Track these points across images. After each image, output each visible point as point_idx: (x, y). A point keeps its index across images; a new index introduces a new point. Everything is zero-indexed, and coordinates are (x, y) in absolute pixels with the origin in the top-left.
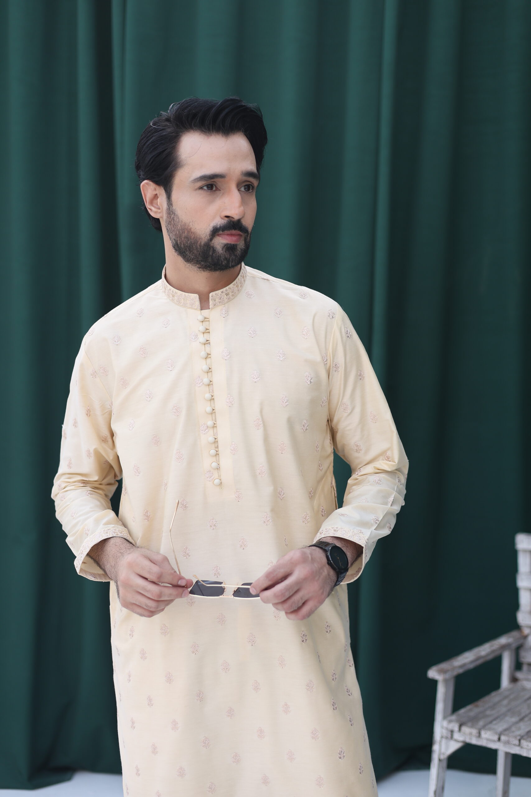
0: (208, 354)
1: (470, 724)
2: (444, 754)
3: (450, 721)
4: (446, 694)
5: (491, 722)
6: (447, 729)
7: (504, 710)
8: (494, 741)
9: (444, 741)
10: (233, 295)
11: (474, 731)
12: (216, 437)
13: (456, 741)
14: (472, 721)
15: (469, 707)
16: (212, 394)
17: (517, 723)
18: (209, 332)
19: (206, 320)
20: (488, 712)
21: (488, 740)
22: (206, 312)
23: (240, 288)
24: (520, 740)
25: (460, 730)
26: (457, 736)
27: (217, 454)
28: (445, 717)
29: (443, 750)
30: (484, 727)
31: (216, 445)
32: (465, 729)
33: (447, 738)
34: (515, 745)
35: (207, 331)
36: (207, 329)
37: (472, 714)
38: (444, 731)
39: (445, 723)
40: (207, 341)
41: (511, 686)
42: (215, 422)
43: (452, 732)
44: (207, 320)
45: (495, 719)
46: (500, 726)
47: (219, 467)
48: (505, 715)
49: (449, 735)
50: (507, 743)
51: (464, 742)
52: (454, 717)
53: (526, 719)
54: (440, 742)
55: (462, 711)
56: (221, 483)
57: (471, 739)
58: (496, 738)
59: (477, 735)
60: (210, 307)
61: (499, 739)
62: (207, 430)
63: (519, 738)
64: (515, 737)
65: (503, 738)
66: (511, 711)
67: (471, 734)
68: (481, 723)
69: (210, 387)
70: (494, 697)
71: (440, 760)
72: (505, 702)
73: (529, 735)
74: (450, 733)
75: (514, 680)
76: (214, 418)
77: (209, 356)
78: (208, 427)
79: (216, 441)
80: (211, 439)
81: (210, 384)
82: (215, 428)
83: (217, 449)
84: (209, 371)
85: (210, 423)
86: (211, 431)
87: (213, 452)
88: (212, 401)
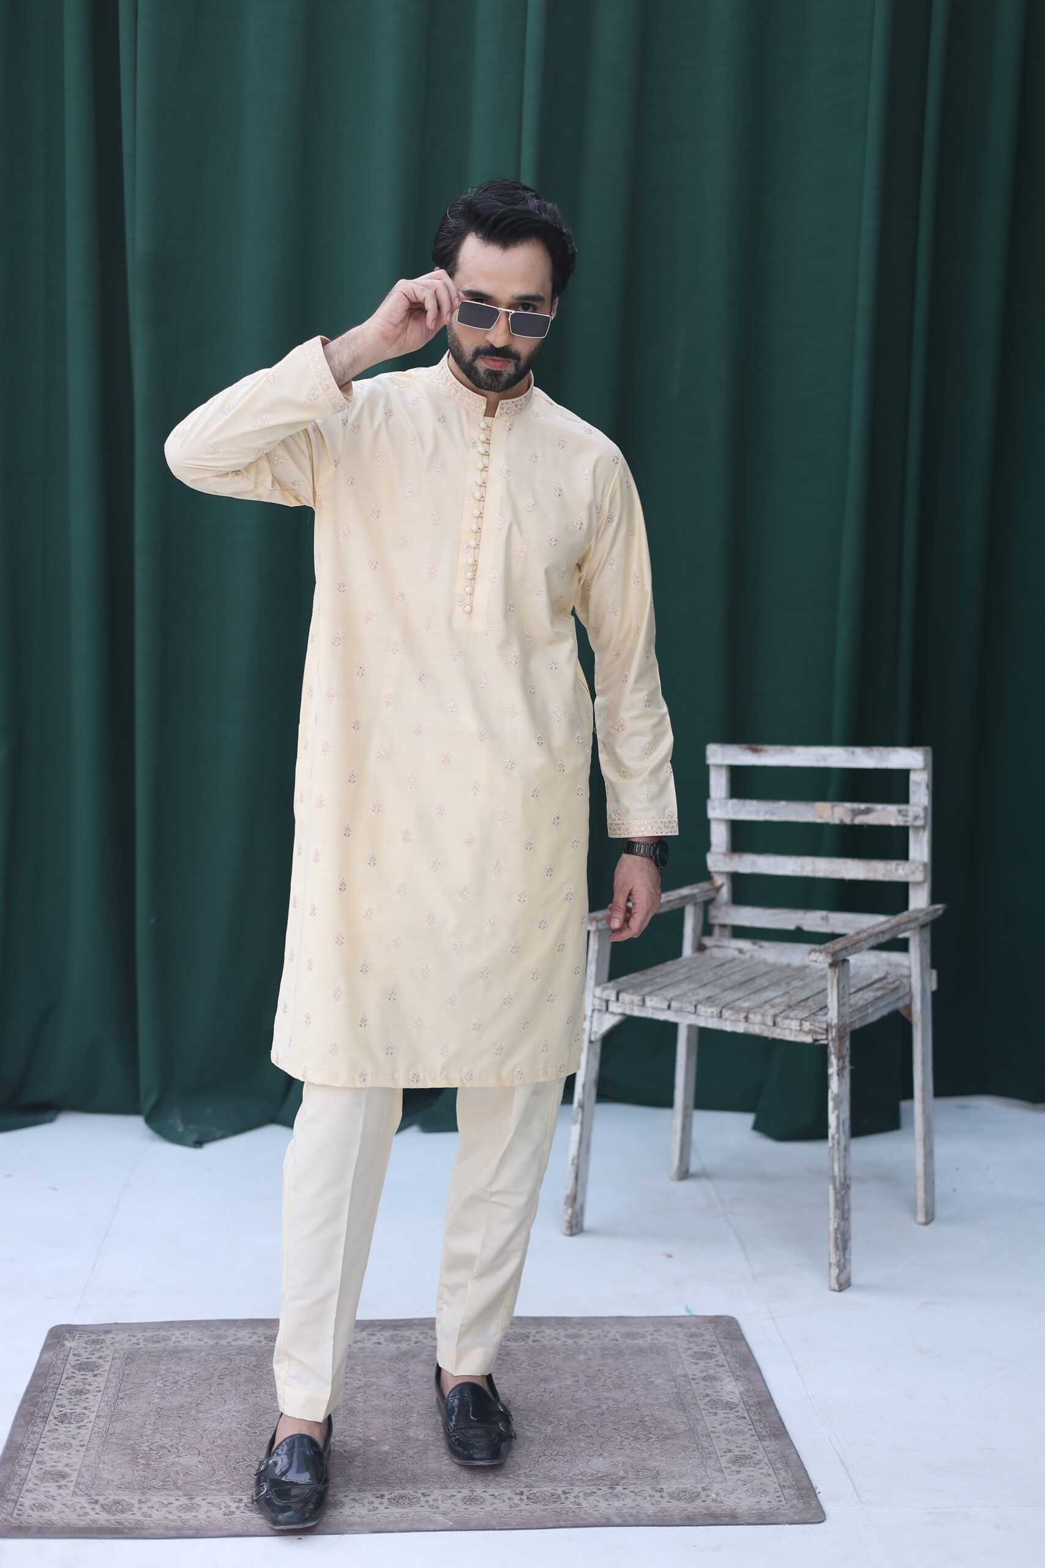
1: (631, 991)
2: (595, 1033)
3: (604, 990)
4: (599, 951)
5: (661, 989)
6: (600, 998)
7: (680, 977)
8: (663, 1010)
9: (596, 1015)
11: (637, 999)
12: (476, 559)
13: (613, 1013)
14: (634, 988)
15: (632, 976)
17: (695, 989)
18: (490, 443)
19: (488, 428)
20: (658, 980)
21: (654, 1008)
22: (489, 418)
24: (696, 1006)
25: (617, 999)
26: (613, 1007)
27: (474, 578)
28: (597, 984)
29: (595, 1028)
30: (650, 993)
31: (475, 568)
32: (625, 997)
33: (600, 1011)
34: (690, 1013)
35: (487, 441)
36: (488, 439)
37: (636, 981)
38: (597, 1002)
39: (598, 991)
40: (486, 452)
41: (696, 955)
42: (479, 543)
43: (607, 1002)
44: (490, 429)
45: (666, 986)
46: (671, 993)
47: (474, 593)
48: (679, 982)
49: (604, 1009)
50: (680, 1010)
51: (623, 1014)
52: (611, 984)
53: (708, 986)
54: (592, 1017)
55: (622, 979)
56: (472, 611)
57: (632, 1009)
58: (665, 1005)
59: (641, 1003)
61: (669, 1007)
62: (468, 549)
63: (694, 1003)
64: (690, 1002)
65: (674, 1004)
67: (632, 1002)
68: (647, 990)
70: (670, 966)
71: (591, 1042)
72: (684, 970)
73: (710, 1000)
74: (604, 1004)
75: (700, 948)
76: (478, 538)
77: (486, 469)
78: (469, 546)
79: (475, 563)
80: (471, 561)
81: (482, 499)
82: (477, 550)
83: (475, 573)
84: (484, 485)
85: (473, 543)
86: (472, 551)
87: (470, 575)
88: (480, 519)
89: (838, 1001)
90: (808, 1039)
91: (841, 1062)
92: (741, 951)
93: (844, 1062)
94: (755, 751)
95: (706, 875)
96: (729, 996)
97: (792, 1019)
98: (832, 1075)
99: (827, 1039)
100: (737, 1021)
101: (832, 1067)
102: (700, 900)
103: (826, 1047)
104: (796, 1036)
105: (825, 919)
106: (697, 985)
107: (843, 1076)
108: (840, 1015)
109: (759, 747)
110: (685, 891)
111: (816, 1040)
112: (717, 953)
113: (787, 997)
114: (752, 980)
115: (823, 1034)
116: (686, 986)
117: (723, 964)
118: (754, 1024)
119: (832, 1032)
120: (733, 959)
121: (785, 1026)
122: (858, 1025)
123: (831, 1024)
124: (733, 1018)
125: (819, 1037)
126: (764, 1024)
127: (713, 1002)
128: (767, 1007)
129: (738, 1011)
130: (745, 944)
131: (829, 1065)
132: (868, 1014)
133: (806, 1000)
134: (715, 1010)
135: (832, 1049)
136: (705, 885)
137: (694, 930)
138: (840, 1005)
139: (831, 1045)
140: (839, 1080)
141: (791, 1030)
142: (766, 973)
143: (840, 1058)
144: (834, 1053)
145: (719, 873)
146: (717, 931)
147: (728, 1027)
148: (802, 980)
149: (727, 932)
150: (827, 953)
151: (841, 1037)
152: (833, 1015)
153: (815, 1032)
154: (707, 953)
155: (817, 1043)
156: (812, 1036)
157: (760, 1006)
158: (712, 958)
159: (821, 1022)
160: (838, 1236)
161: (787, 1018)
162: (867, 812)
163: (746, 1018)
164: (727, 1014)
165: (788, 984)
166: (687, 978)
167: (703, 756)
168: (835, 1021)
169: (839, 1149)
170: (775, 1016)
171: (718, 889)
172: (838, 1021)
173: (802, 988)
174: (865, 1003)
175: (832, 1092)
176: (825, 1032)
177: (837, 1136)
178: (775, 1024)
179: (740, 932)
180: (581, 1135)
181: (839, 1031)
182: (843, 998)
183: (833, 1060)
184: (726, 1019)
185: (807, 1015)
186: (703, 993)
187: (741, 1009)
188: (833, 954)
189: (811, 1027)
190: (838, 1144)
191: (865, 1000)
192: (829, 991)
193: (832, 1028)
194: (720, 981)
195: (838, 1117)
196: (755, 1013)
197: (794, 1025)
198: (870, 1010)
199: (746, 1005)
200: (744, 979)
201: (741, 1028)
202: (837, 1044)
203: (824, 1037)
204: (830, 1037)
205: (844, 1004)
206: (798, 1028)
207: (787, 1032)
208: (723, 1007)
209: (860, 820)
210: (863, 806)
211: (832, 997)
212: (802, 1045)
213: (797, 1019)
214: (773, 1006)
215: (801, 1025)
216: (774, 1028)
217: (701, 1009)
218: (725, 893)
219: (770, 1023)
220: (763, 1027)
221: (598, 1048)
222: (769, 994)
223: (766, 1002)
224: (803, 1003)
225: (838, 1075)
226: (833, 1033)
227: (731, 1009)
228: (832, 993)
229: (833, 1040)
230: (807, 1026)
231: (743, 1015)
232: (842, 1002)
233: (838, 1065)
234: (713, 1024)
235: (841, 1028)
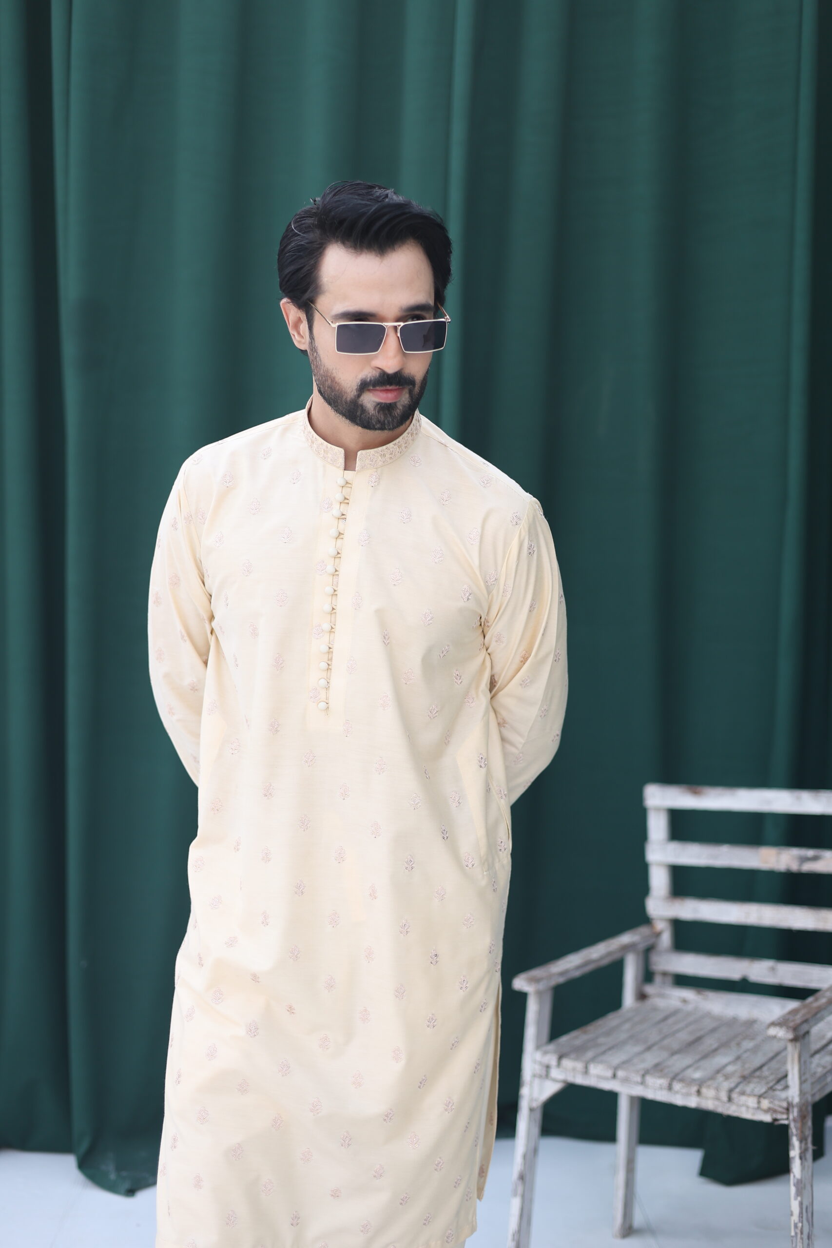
0: (340, 534)
1: (573, 1055)
2: (536, 1100)
3: (545, 1053)
4: (540, 1013)
5: (604, 1053)
6: (541, 1063)
7: (623, 1036)
8: (608, 1079)
9: (537, 1081)
10: (391, 458)
11: (579, 1065)
12: (331, 646)
13: (555, 1080)
14: (577, 1052)
15: (574, 1034)
16: (336, 589)
17: (639, 1054)
18: (348, 503)
19: (348, 485)
20: (599, 1040)
21: (600, 1077)
22: (349, 474)
23: (404, 449)
24: (643, 1077)
25: (559, 1065)
26: (555, 1073)
27: (329, 669)
28: (538, 1047)
29: (536, 1094)
30: (593, 1059)
31: (330, 656)
32: (567, 1063)
33: (540, 1077)
34: (637, 1083)
35: (345, 501)
36: (345, 499)
37: (578, 1042)
38: (537, 1067)
39: (538, 1056)
40: (343, 515)
41: (639, 1005)
42: (333, 626)
43: (548, 1067)
44: (350, 486)
45: (610, 1049)
46: (617, 1058)
47: (329, 687)
48: (624, 1043)
49: (544, 1073)
50: (626, 1080)
51: (565, 1081)
52: (551, 1047)
53: (655, 1048)
54: (531, 1083)
55: (564, 1039)
56: (328, 707)
57: (574, 1077)
58: (609, 1073)
59: (583, 1070)
60: (357, 469)
61: (614, 1076)
62: (321, 634)
63: (642, 1072)
64: (637, 1072)
65: (620, 1074)
66: (633, 1038)
67: (574, 1069)
68: (590, 1054)
69: (334, 577)
70: (611, 1020)
71: (531, 1110)
72: (627, 1026)
73: (658, 1069)
74: (544, 1069)
75: (642, 996)
76: (332, 620)
77: (342, 536)
78: (322, 631)
79: (330, 651)
80: (324, 648)
81: (336, 573)
82: (332, 635)
83: (329, 663)
84: (338, 556)
85: (326, 627)
86: (326, 636)
87: (323, 665)
88: (334, 598)
89: (800, 1078)
90: (767, 1118)
91: (803, 1145)
92: (685, 1001)
93: (806, 1144)
94: (696, 793)
95: (645, 920)
96: (679, 1062)
97: (749, 1095)
98: (793, 1158)
99: (788, 1119)
100: (688, 1095)
101: (794, 1149)
102: (642, 946)
103: (786, 1128)
104: (753, 1114)
105: (773, 969)
106: (641, 1047)
107: (806, 1159)
108: (802, 1093)
109: (699, 788)
110: (626, 938)
111: (775, 1120)
112: (660, 1003)
113: (739, 1063)
114: (698, 1040)
115: (782, 1113)
116: (633, 1049)
117: (666, 1018)
118: (707, 1098)
119: (793, 1112)
120: (676, 1012)
121: (741, 1103)
122: (818, 1098)
123: (792, 1104)
124: (684, 1091)
125: (779, 1116)
126: (717, 1098)
127: (661, 1071)
128: (720, 1078)
129: (690, 1082)
130: (688, 994)
131: (791, 1148)
132: (827, 1084)
133: (760, 1068)
134: (664, 1082)
135: (793, 1130)
136: (644, 930)
137: (636, 978)
138: (802, 1082)
139: (792, 1125)
140: (802, 1164)
141: (748, 1107)
142: (714, 1030)
143: (802, 1140)
144: (796, 1135)
145: (662, 919)
146: (658, 979)
147: (679, 1100)
148: (753, 1039)
149: (669, 980)
150: (788, 1028)
151: (802, 1117)
152: (793, 1093)
153: (775, 1111)
154: (650, 1003)
155: (777, 1123)
156: (772, 1115)
157: (712, 1078)
158: (655, 1009)
159: (781, 1100)
161: (743, 1093)
162: (815, 858)
163: (699, 1092)
164: (677, 1086)
165: (739, 1044)
166: (631, 1037)
167: (639, 798)
168: (796, 1100)
169: (802, 1239)
170: (731, 1091)
171: (658, 935)
172: (801, 1099)
173: (755, 1050)
174: (825, 1071)
175: (794, 1176)
176: (785, 1111)
177: (800, 1225)
178: (730, 1099)
179: (682, 981)
180: (522, 1210)
181: (800, 1111)
182: (804, 1074)
183: (795, 1142)
184: (677, 1092)
185: (763, 1090)
186: (651, 1059)
187: (693, 1081)
188: (795, 1029)
189: (771, 1106)
190: (802, 1233)
191: (824, 1067)
192: (788, 1062)
193: (793, 1107)
194: (666, 1042)
195: (801, 1204)
196: (709, 1087)
197: (752, 1102)
198: (829, 1079)
199: (697, 1075)
200: (691, 1038)
201: (692, 1102)
202: (799, 1125)
203: (785, 1116)
204: (791, 1117)
205: (805, 1081)
206: (756, 1105)
207: (743, 1109)
208: (673, 1079)
209: (808, 867)
210: (810, 853)
211: (793, 1074)
212: (761, 1124)
213: (755, 1095)
214: (727, 1077)
215: (759, 1102)
216: (728, 1105)
217: (650, 1080)
218: (666, 939)
219: (724, 1098)
220: (717, 1103)
221: (538, 1115)
222: (721, 1060)
223: (718, 1071)
224: (758, 1073)
225: (801, 1158)
226: (795, 1113)
227: (682, 1080)
228: (793, 1068)
229: (795, 1120)
230: (765, 1103)
231: (694, 1089)
232: (803, 1078)
233: (801, 1148)
234: (662, 1096)
235: (802, 1108)
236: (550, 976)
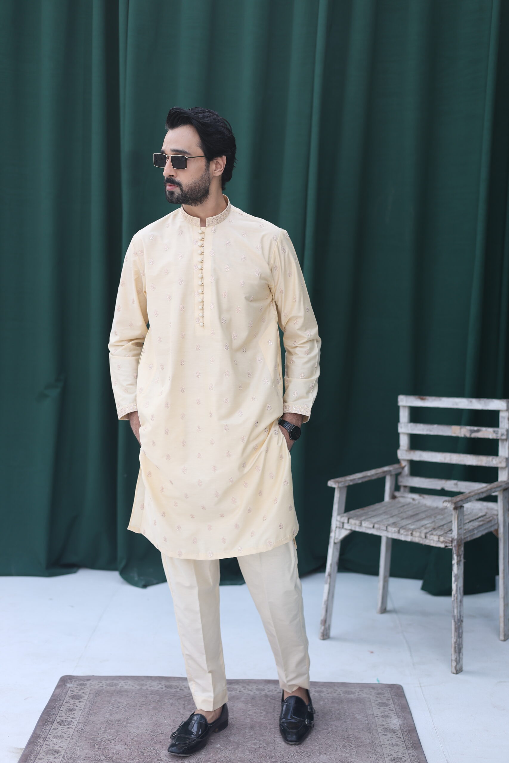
1: (355, 518)
2: (337, 539)
3: (342, 517)
4: (340, 498)
5: (370, 517)
6: (340, 521)
7: (381, 512)
8: (370, 528)
9: (338, 530)
10: (220, 221)
11: (358, 522)
12: (203, 299)
13: (346, 529)
14: (357, 517)
15: (357, 510)
16: (203, 275)
17: (388, 518)
18: (204, 240)
20: (370, 513)
21: (366, 527)
22: (203, 229)
24: (387, 527)
25: (348, 522)
26: (346, 526)
27: (203, 309)
28: (339, 514)
29: (337, 536)
30: (365, 520)
31: (203, 304)
32: (352, 521)
33: (339, 528)
34: (384, 530)
35: (202, 239)
36: (203, 238)
37: (358, 513)
38: (338, 523)
39: (339, 518)
40: (202, 245)
41: (391, 501)
42: (203, 291)
43: (343, 523)
44: (204, 233)
45: (373, 516)
46: (375, 520)
47: (203, 316)
48: (380, 515)
49: (341, 526)
50: (379, 529)
51: (351, 530)
52: (345, 514)
53: (394, 517)
54: (335, 530)
55: (352, 512)
56: (204, 325)
57: (355, 528)
58: (371, 526)
59: (360, 524)
60: (206, 226)
61: (374, 527)
62: (198, 295)
63: (386, 525)
64: (384, 525)
65: (376, 526)
66: (385, 513)
67: (355, 524)
68: (363, 518)
69: (201, 271)
70: (377, 506)
71: (335, 543)
72: (383, 509)
73: (394, 524)
74: (342, 524)
75: (393, 497)
76: (203, 288)
77: (203, 253)
78: (199, 293)
79: (202, 301)
80: (200, 300)
81: (202, 269)
82: (203, 294)
83: (203, 306)
84: (202, 262)
85: (200, 291)
86: (201, 295)
87: (200, 307)
88: (202, 279)
89: (458, 527)
90: (442, 546)
91: (459, 558)
92: (414, 499)
93: (460, 558)
94: (422, 399)
95: (397, 461)
96: (404, 523)
97: (435, 535)
98: (454, 564)
99: (452, 546)
100: (407, 535)
101: (454, 560)
102: (394, 473)
103: (451, 550)
104: (436, 544)
105: (456, 484)
106: (388, 516)
107: (460, 565)
108: (459, 534)
109: (424, 397)
110: (386, 469)
111: (446, 546)
112: (402, 500)
113: (433, 524)
114: (417, 514)
115: (449, 543)
116: (383, 517)
117: (404, 506)
118: (415, 537)
119: (454, 543)
120: (409, 504)
121: (431, 539)
122: (469, 539)
123: (454, 538)
124: (405, 533)
125: (448, 545)
126: (420, 537)
127: (396, 525)
128: (423, 528)
129: (407, 530)
130: (416, 496)
131: (453, 559)
132: (474, 534)
133: (443, 525)
134: (396, 529)
135: (454, 551)
136: (396, 466)
137: (391, 488)
138: (459, 529)
139: (454, 549)
140: (458, 567)
141: (434, 541)
142: (425, 511)
143: (458, 555)
144: (455, 553)
145: (404, 460)
146: (402, 489)
147: (403, 538)
148: (443, 515)
149: (407, 490)
150: (452, 503)
151: (459, 545)
152: (455, 534)
153: (446, 542)
154: (397, 500)
155: (447, 548)
156: (444, 544)
157: (419, 528)
158: (399, 502)
159: (449, 537)
160: (456, 646)
161: (432, 534)
162: (478, 431)
163: (412, 534)
164: (402, 531)
165: (435, 517)
166: (384, 512)
167: (396, 401)
168: (456, 537)
169: (457, 602)
170: (426, 533)
171: (403, 468)
172: (458, 537)
173: (442, 519)
174: (473, 528)
175: (454, 573)
176: (450, 542)
177: (456, 595)
178: (426, 537)
179: (414, 490)
180: (329, 590)
181: (458, 542)
182: (460, 525)
183: (455, 557)
184: (402, 534)
185: (442, 533)
186: (391, 521)
187: (409, 529)
188: (455, 503)
189: (445, 540)
190: (457, 599)
191: (473, 526)
192: (453, 522)
193: (454, 540)
194: (401, 515)
195: (457, 586)
196: (416, 532)
197: (436, 538)
198: (476, 532)
199: (412, 527)
200: (413, 514)
201: (409, 539)
202: (457, 548)
203: (450, 545)
204: (453, 545)
205: (461, 529)
206: (438, 540)
207: (432, 541)
208: (401, 528)
209: (474, 435)
210: (476, 428)
211: (455, 525)
212: (439, 548)
213: (437, 535)
214: (426, 528)
215: (439, 538)
216: (425, 540)
217: (390, 529)
218: (407, 470)
219: (424, 537)
220: (420, 539)
221: (338, 546)
222: (425, 522)
223: (422, 526)
224: (441, 527)
225: (457, 564)
226: (455, 543)
227: (404, 529)
228: (455, 522)
229: (455, 546)
230: (442, 539)
231: (410, 532)
232: (460, 527)
233: (457, 559)
234: (395, 536)
235: (459, 541)
236: (345, 481)
